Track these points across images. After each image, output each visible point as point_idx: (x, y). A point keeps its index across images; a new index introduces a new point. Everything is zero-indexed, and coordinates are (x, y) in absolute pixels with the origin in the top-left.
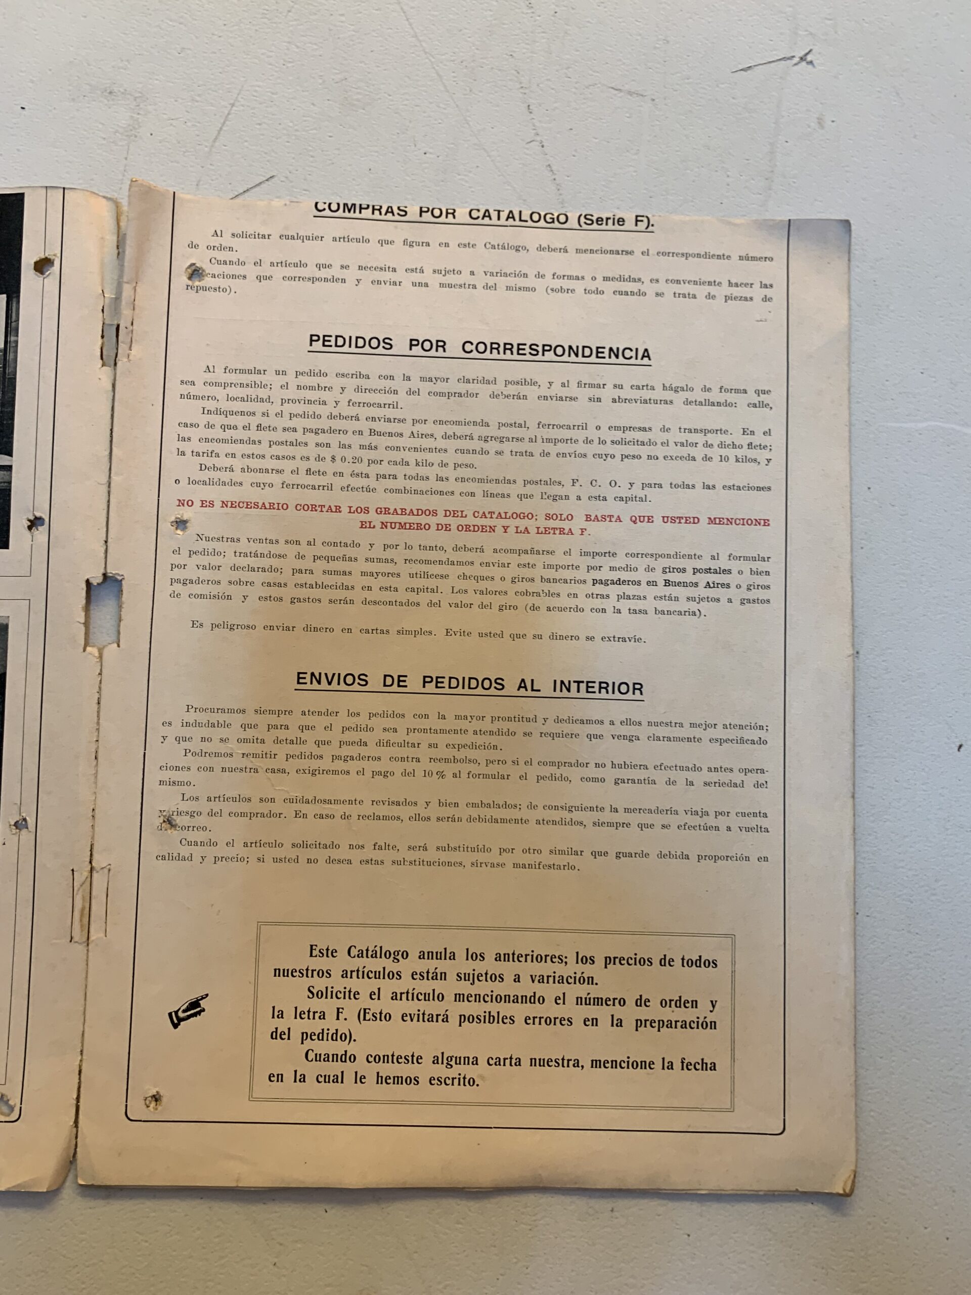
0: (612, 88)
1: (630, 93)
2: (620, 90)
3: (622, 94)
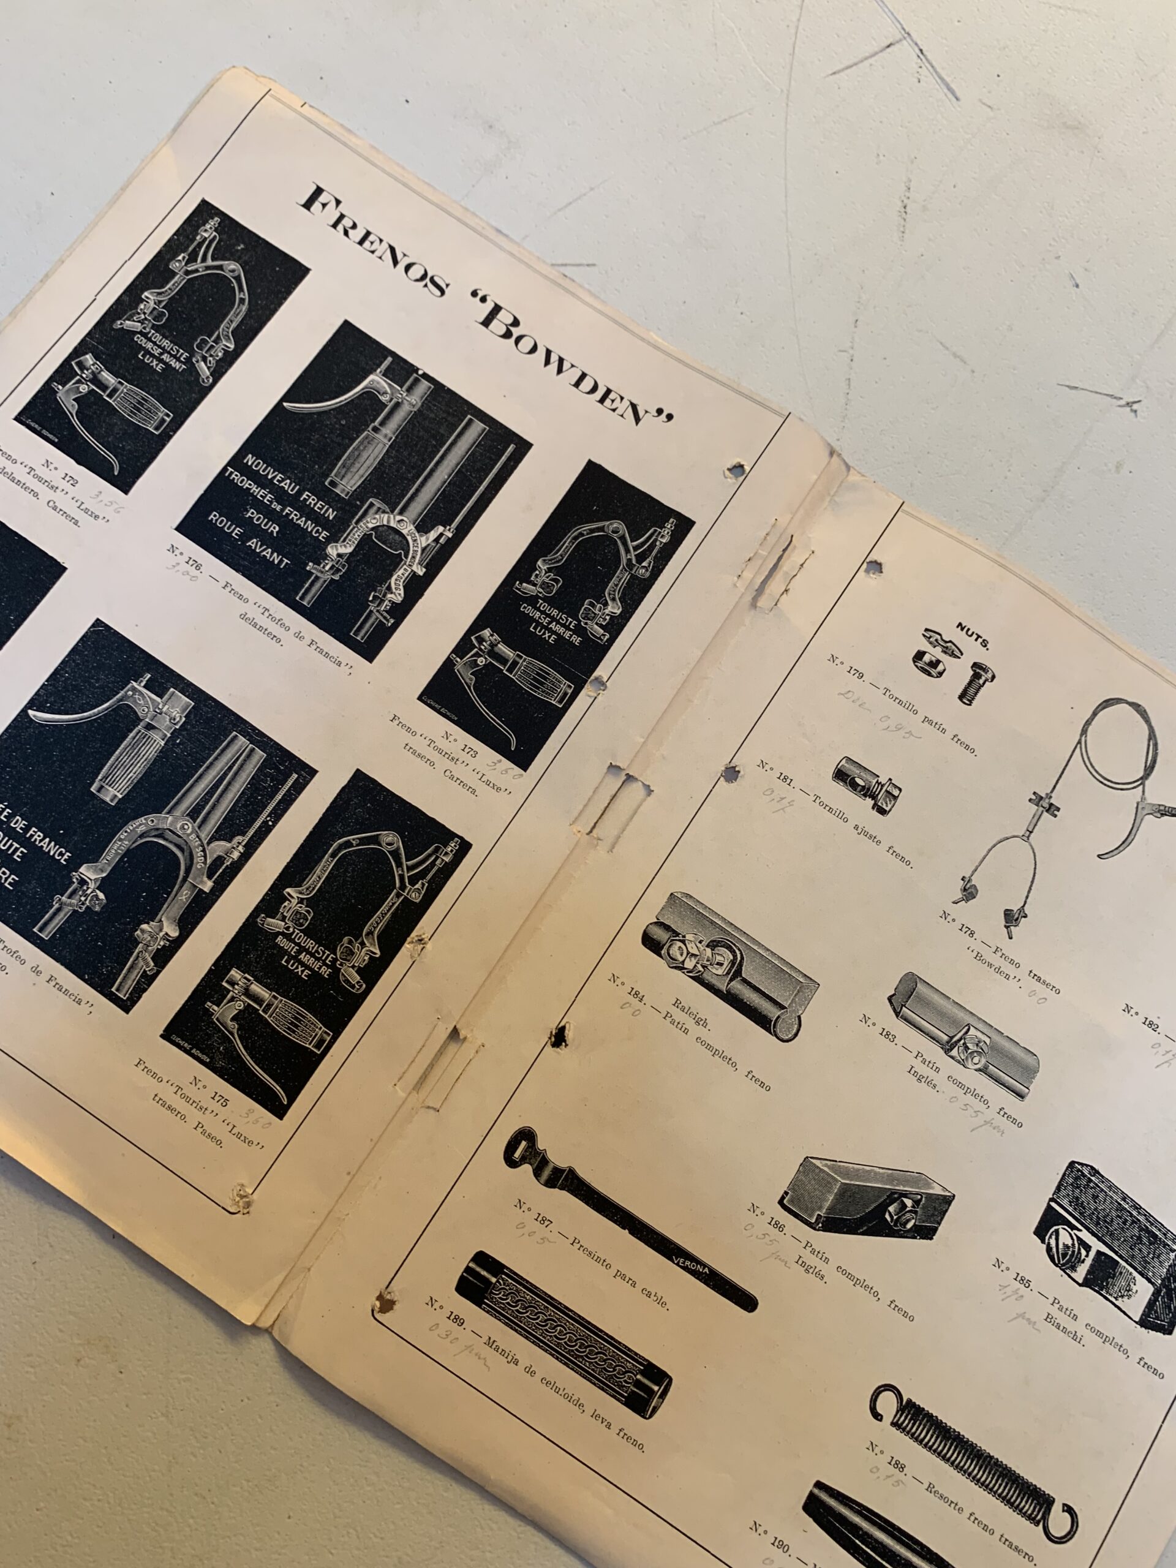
0: (941, 343)
1: (955, 355)
2: (947, 349)
3: (947, 352)
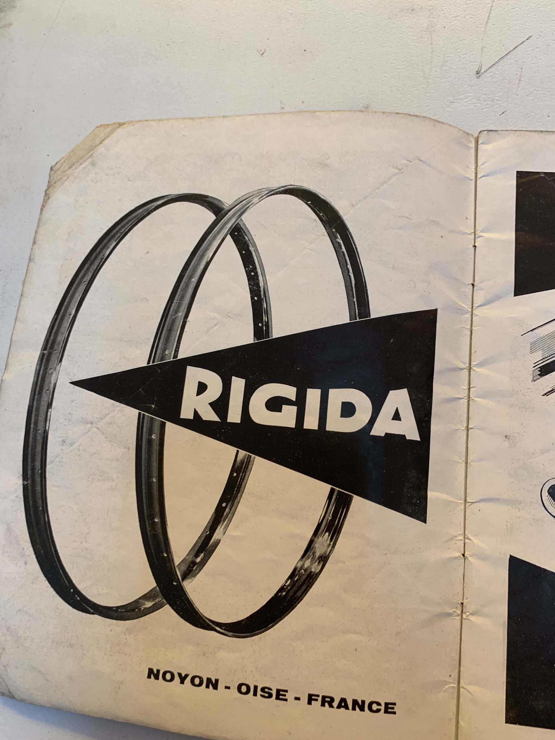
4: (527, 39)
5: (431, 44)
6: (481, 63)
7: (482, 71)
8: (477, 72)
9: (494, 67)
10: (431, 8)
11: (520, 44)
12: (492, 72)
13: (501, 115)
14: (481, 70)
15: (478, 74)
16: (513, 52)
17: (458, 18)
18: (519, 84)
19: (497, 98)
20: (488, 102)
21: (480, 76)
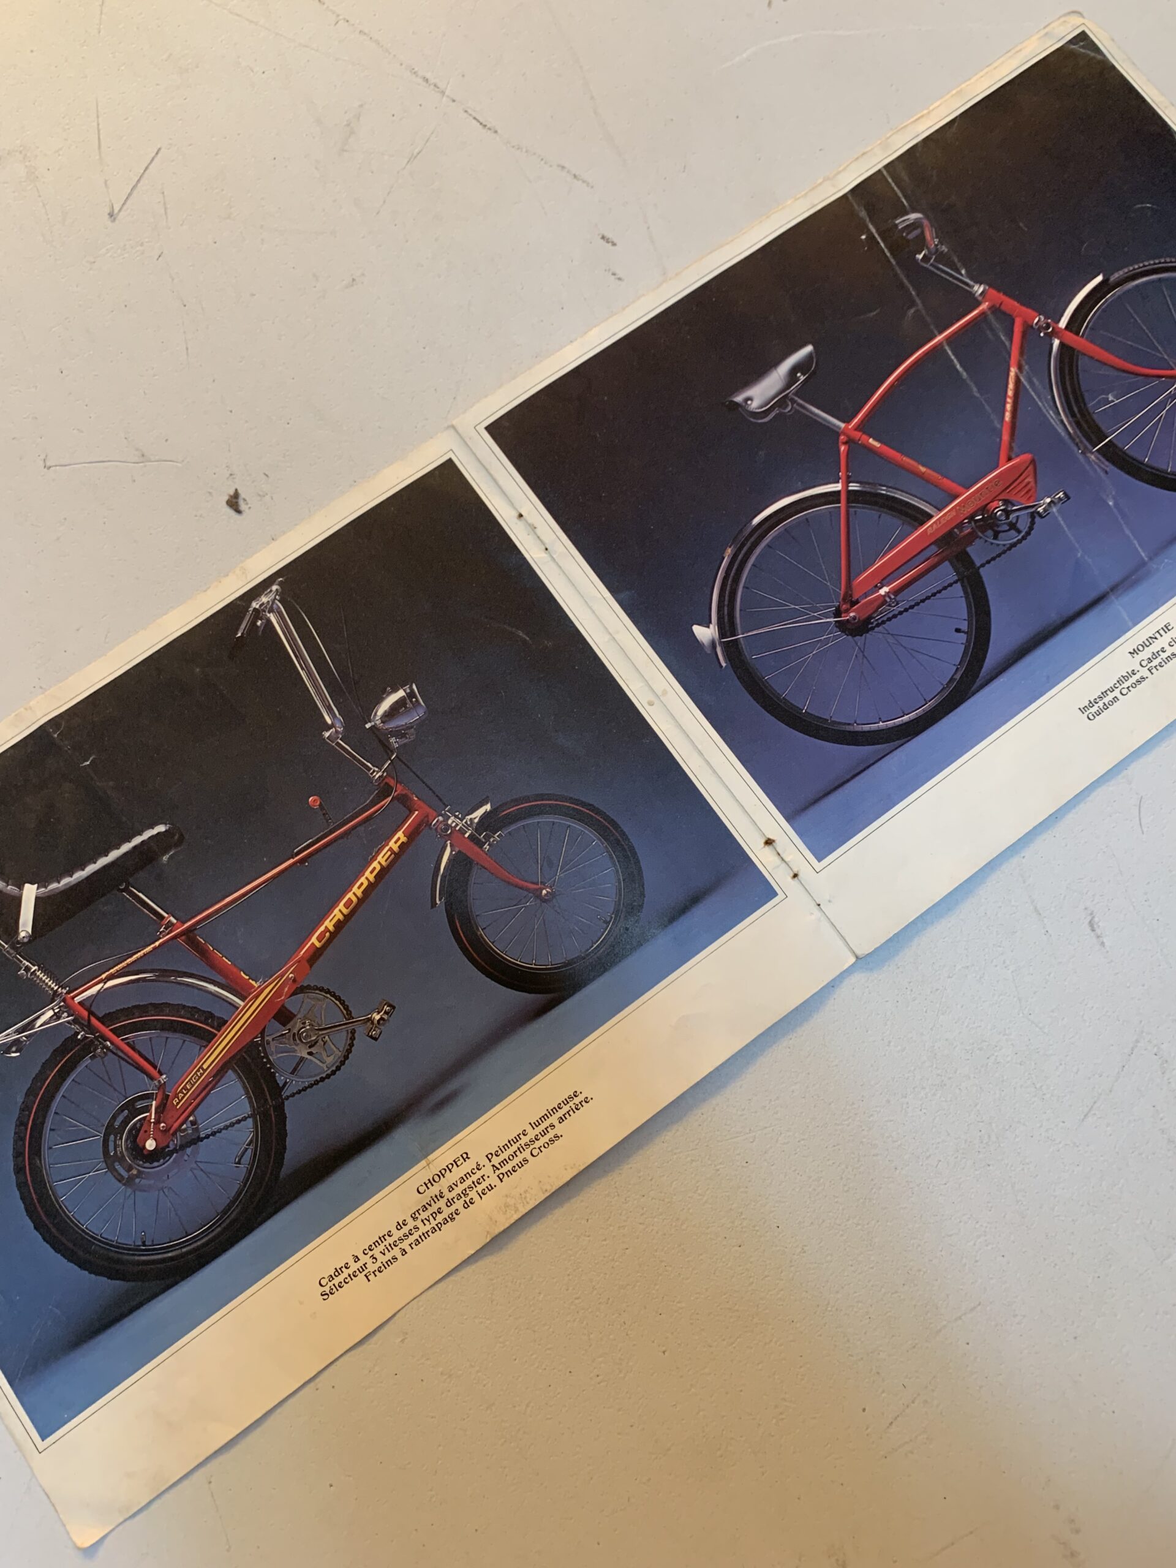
4: (157, 153)
5: (40, 196)
6: (110, 201)
7: (116, 211)
8: (109, 214)
9: (129, 202)
10: (21, 148)
11: (150, 164)
12: (127, 209)
13: (158, 259)
14: (113, 211)
15: (112, 216)
16: (146, 175)
17: (61, 153)
18: (166, 213)
19: (147, 240)
20: (138, 249)
21: (115, 219)
